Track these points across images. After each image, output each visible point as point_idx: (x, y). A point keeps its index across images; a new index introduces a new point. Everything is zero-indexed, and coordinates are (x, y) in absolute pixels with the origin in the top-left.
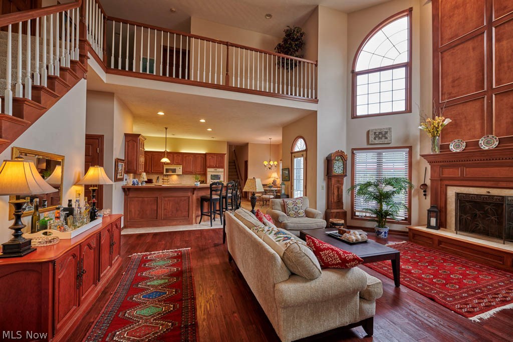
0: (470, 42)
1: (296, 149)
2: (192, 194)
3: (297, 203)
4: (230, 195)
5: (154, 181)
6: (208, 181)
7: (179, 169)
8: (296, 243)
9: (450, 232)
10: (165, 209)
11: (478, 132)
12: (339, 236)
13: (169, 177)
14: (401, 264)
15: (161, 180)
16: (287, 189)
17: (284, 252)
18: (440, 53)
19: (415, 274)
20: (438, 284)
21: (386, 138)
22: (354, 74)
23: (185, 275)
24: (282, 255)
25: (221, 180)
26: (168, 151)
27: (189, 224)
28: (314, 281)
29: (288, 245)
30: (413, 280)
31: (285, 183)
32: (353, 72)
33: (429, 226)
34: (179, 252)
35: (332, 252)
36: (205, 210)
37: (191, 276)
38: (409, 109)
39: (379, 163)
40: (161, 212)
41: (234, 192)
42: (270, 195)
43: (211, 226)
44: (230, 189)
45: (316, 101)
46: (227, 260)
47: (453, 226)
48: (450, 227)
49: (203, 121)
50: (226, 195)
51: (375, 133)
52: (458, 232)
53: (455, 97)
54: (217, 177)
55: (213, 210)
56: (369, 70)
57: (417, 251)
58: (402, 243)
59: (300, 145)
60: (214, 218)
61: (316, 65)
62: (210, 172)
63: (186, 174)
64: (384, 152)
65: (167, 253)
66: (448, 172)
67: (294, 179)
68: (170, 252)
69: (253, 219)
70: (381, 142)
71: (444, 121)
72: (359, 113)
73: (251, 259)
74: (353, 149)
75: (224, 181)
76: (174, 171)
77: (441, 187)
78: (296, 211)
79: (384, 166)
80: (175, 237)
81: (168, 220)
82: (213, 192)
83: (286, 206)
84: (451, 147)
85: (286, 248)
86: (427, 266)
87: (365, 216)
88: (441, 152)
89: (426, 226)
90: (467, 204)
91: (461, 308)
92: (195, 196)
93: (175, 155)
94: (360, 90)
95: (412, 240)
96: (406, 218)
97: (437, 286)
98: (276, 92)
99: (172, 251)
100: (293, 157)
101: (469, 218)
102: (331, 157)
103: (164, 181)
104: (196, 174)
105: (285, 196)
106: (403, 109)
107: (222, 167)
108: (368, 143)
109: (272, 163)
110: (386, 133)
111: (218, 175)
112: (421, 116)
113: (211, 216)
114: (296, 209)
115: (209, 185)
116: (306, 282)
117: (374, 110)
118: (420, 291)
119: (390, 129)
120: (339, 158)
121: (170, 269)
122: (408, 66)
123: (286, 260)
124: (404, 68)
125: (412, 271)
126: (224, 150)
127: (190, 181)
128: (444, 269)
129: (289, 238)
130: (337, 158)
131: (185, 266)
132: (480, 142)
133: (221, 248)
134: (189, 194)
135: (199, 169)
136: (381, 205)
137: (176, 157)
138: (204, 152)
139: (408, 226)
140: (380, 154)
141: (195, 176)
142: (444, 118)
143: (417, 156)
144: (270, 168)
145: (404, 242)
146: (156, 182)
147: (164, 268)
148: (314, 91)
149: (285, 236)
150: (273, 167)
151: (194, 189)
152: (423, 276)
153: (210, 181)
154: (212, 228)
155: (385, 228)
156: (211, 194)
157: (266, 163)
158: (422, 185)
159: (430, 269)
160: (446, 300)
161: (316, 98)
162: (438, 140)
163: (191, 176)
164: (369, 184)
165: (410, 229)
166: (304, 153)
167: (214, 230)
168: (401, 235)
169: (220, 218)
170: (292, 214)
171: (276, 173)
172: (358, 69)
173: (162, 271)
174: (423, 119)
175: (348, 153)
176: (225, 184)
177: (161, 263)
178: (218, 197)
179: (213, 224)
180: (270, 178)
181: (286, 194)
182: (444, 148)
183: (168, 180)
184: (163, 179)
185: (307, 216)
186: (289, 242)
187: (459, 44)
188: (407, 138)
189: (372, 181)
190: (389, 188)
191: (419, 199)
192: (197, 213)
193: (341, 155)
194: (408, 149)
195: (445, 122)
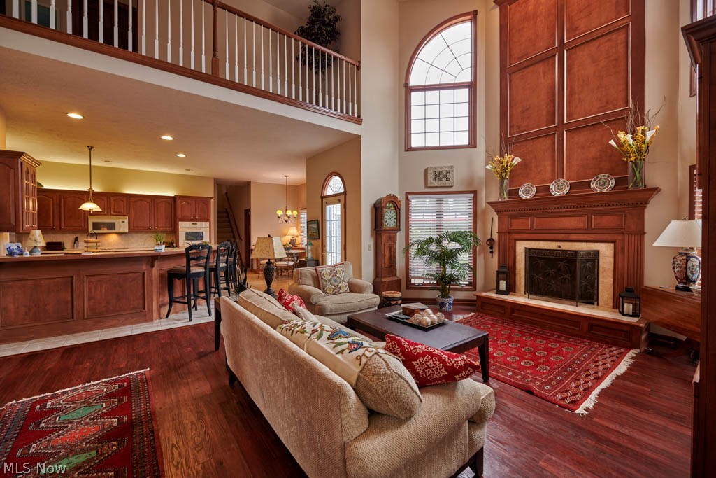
0: (540, 64)
1: (329, 192)
2: (149, 267)
3: (336, 272)
4: (222, 265)
5: (68, 245)
6: (181, 243)
7: (123, 224)
8: (376, 354)
9: (520, 296)
10: (90, 299)
11: (548, 175)
12: (406, 319)
13: (102, 239)
14: (491, 349)
15: (82, 244)
16: (314, 251)
17: (359, 376)
18: (508, 75)
19: (499, 358)
20: (528, 368)
21: (448, 180)
22: (409, 90)
23: (137, 431)
24: (354, 382)
25: (204, 240)
26: (96, 190)
27: (146, 321)
28: (413, 419)
29: (364, 360)
30: (500, 368)
31: (313, 242)
32: (406, 85)
33: (499, 292)
34: (123, 381)
35: (431, 358)
36: (178, 293)
37: (153, 432)
38: (473, 144)
39: (439, 213)
40: (82, 305)
41: (231, 259)
42: (288, 260)
43: (191, 320)
44: (224, 255)
45: (358, 120)
46: (227, 382)
47: (523, 289)
48: (520, 291)
49: (167, 138)
50: (217, 266)
51: (435, 172)
52: (530, 296)
53: (523, 132)
54: (198, 236)
55: (192, 293)
56: (425, 86)
57: (489, 324)
58: (470, 315)
59: (335, 186)
60: (195, 305)
61: (359, 68)
62: (184, 227)
63: (137, 232)
64: (445, 198)
65: (96, 388)
66: (518, 224)
67: (326, 237)
68: (103, 385)
69: (276, 308)
70: (442, 185)
71: (513, 160)
72: (414, 144)
73: (284, 389)
74: (408, 194)
75: (210, 242)
76: (111, 226)
77: (509, 242)
78: (336, 284)
79: (446, 216)
80: (116, 350)
81: (99, 318)
82: (192, 262)
83: (320, 278)
84: (520, 193)
85: (360, 368)
86: (508, 344)
87: (423, 284)
88: (509, 198)
89: (495, 291)
90: (539, 262)
91: (563, 399)
92: (155, 271)
93: (112, 199)
94: (416, 113)
95: (481, 310)
96: (470, 283)
97: (528, 371)
98: (294, 98)
99: (108, 382)
100: (324, 203)
101: (541, 278)
102: (381, 203)
103: (89, 245)
104: (155, 231)
105: (313, 262)
106: (466, 142)
107: (207, 219)
108: (426, 186)
109: (289, 213)
110: (448, 172)
111: (198, 233)
112: (487, 152)
113: (189, 303)
114: (335, 281)
115: (184, 249)
116: (400, 426)
117: (432, 142)
118: (514, 383)
119: (452, 167)
120: (391, 205)
121: (104, 423)
122: (472, 86)
123: (362, 390)
124: (467, 90)
125: (495, 354)
126: (210, 192)
127: (143, 244)
128: (526, 345)
129: (360, 346)
130: (388, 205)
131: (138, 409)
132: (551, 187)
133: (213, 359)
134: (144, 267)
135: (162, 222)
136: (444, 268)
137: (113, 202)
138: (171, 194)
139: (474, 293)
140: (440, 200)
141: (155, 235)
142: (513, 157)
143: (483, 204)
144: (286, 221)
145: (472, 314)
146: (73, 247)
147: (87, 424)
148: (356, 105)
149: (350, 340)
150: (291, 220)
151: (152, 259)
152: (508, 359)
153: (184, 244)
154: (191, 323)
155: (449, 297)
156: (188, 266)
157: (280, 213)
158: (489, 239)
159: (512, 349)
160: (543, 389)
161: (359, 116)
162: (506, 183)
163: (145, 235)
164: (430, 241)
165: (478, 297)
166: (341, 198)
167: (196, 328)
168: (468, 305)
169: (206, 304)
170: (330, 290)
171: (295, 228)
172: (412, 83)
173: (82, 430)
174: (489, 157)
175: (402, 199)
176: (214, 247)
177: (81, 412)
178: (202, 270)
179: (193, 316)
180: (286, 235)
181: (315, 258)
182: (513, 193)
183: (97, 243)
184: (87, 242)
185: (351, 291)
186: (364, 354)
187: (528, 66)
188: (471, 181)
189: (433, 236)
190: (454, 245)
191: (485, 258)
192: (161, 299)
193: (393, 200)
194: (472, 195)
195: (513, 162)
